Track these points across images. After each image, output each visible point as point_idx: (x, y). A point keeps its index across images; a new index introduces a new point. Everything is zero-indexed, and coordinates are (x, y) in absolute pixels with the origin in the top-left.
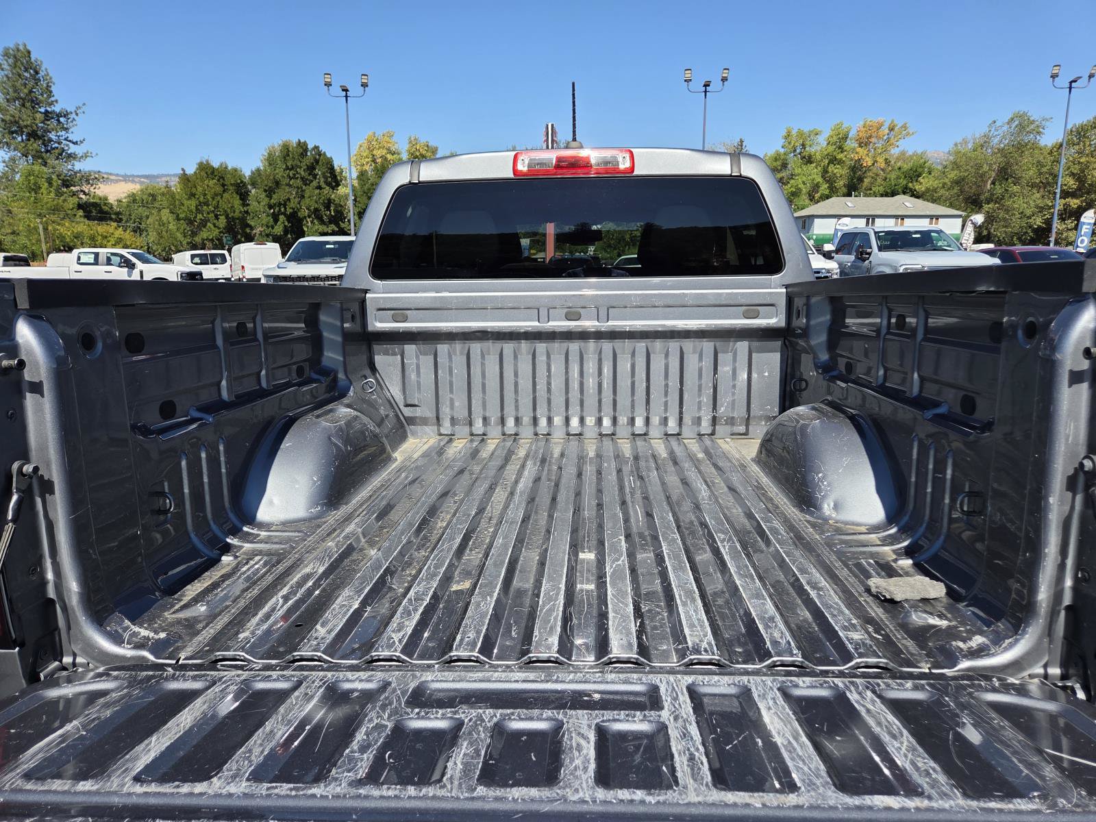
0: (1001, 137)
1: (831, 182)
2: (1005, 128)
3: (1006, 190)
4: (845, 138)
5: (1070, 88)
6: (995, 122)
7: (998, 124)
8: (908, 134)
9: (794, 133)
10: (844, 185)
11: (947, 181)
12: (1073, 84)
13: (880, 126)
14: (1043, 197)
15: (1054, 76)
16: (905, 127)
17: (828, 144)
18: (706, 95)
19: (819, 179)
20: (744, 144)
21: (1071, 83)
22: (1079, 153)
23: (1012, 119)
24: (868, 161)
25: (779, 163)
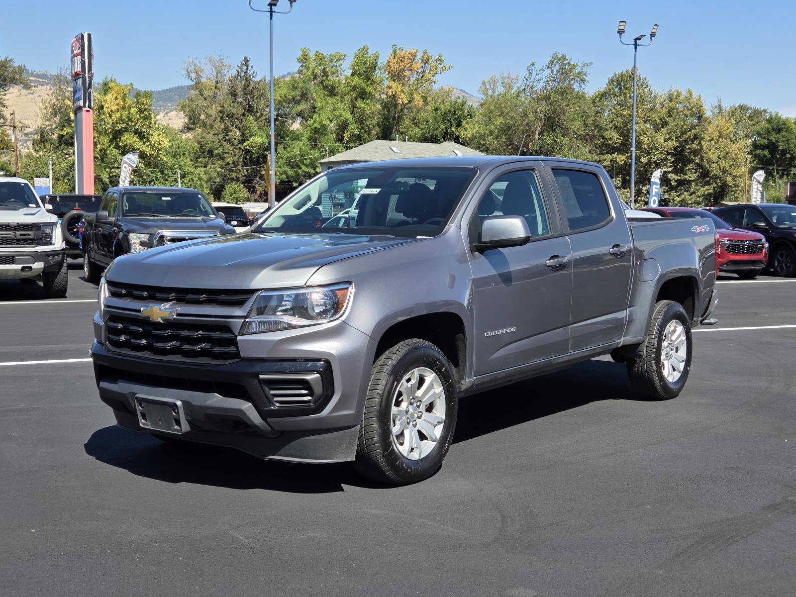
0: (543, 81)
1: (361, 120)
2: (547, 72)
3: (555, 141)
4: (374, 67)
5: (636, 45)
6: (533, 65)
7: (538, 67)
8: (444, 69)
9: (312, 54)
10: (378, 124)
11: (492, 127)
12: (638, 42)
13: (413, 56)
14: (590, 151)
15: (621, 32)
16: (439, 60)
17: (353, 74)
18: (271, 16)
19: (348, 115)
20: (250, 64)
21: (636, 40)
22: (621, 105)
23: (552, 63)
24: (403, 99)
25: (298, 93)
